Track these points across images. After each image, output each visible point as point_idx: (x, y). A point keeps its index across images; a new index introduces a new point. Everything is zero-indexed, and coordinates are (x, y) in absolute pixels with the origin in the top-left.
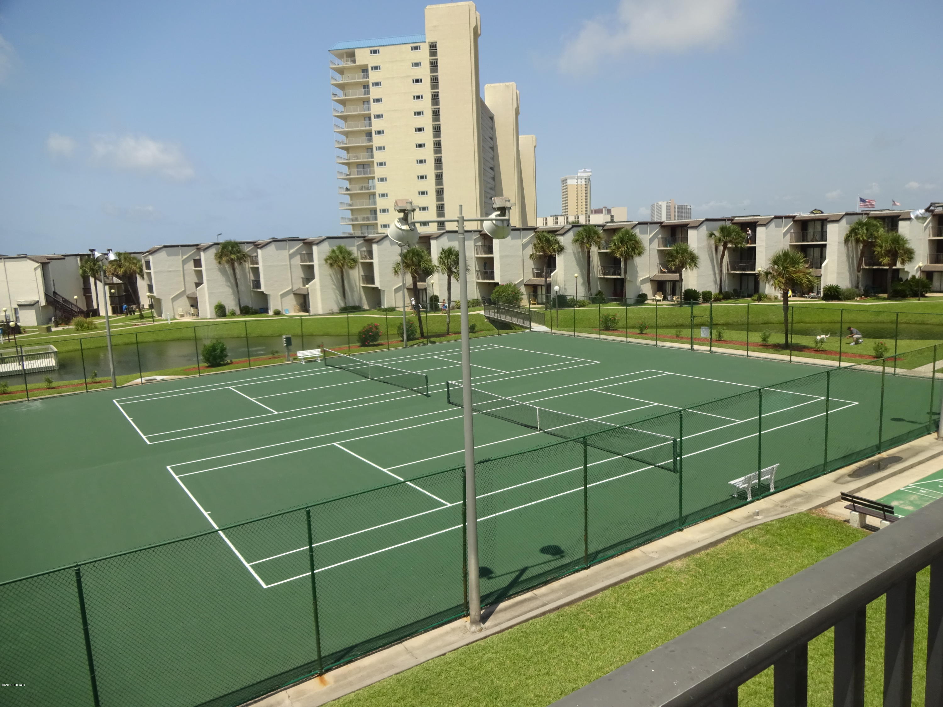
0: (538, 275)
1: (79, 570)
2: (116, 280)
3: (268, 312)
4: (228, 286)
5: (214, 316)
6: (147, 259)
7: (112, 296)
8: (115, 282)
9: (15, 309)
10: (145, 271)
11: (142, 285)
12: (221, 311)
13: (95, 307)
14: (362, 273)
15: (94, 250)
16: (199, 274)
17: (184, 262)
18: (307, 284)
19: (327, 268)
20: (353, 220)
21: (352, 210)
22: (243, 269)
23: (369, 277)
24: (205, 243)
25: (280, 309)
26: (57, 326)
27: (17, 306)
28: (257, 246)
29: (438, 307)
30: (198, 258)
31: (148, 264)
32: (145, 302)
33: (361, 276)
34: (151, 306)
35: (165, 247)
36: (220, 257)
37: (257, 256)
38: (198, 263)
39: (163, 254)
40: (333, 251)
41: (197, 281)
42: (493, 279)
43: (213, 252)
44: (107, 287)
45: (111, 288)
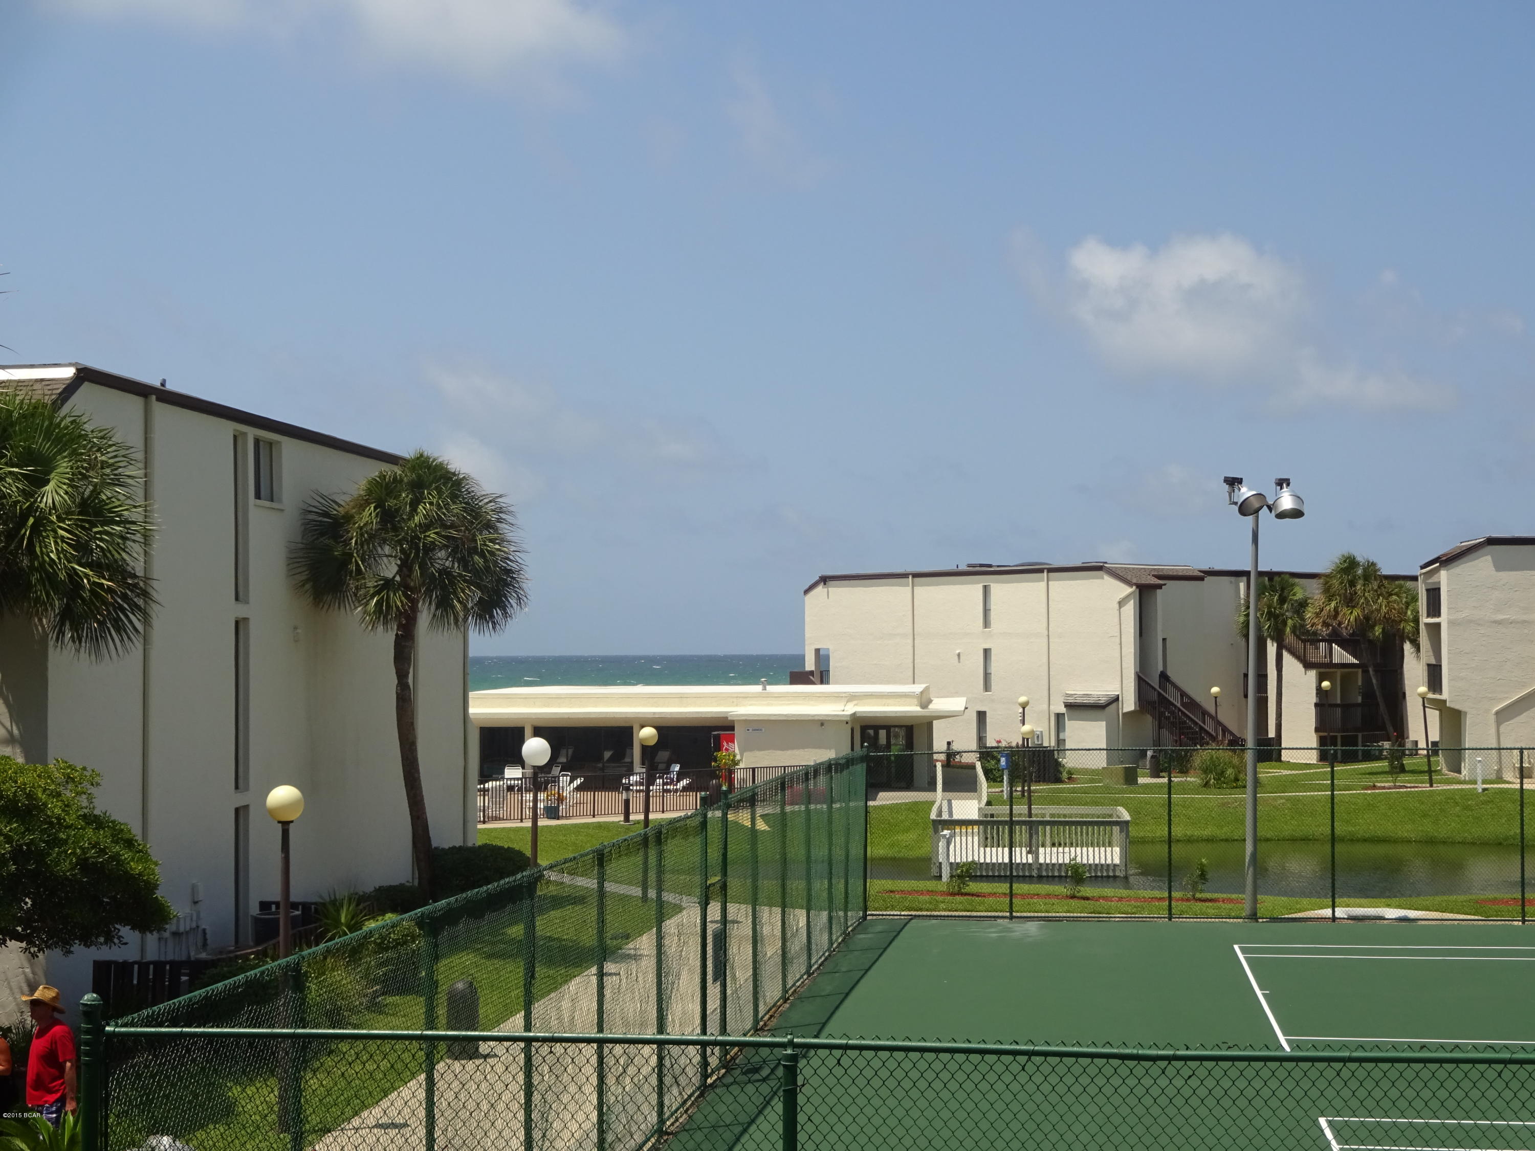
2: (1340, 655)
6: (1434, 579)
7: (1323, 703)
8: (1336, 660)
9: (1059, 717)
10: (1425, 620)
13: (1272, 734)
15: (1240, 481)
26: (1156, 772)
27: (1062, 709)
31: (1434, 594)
35: (1492, 541)
39: (1479, 567)
44: (1312, 674)
45: (1321, 678)
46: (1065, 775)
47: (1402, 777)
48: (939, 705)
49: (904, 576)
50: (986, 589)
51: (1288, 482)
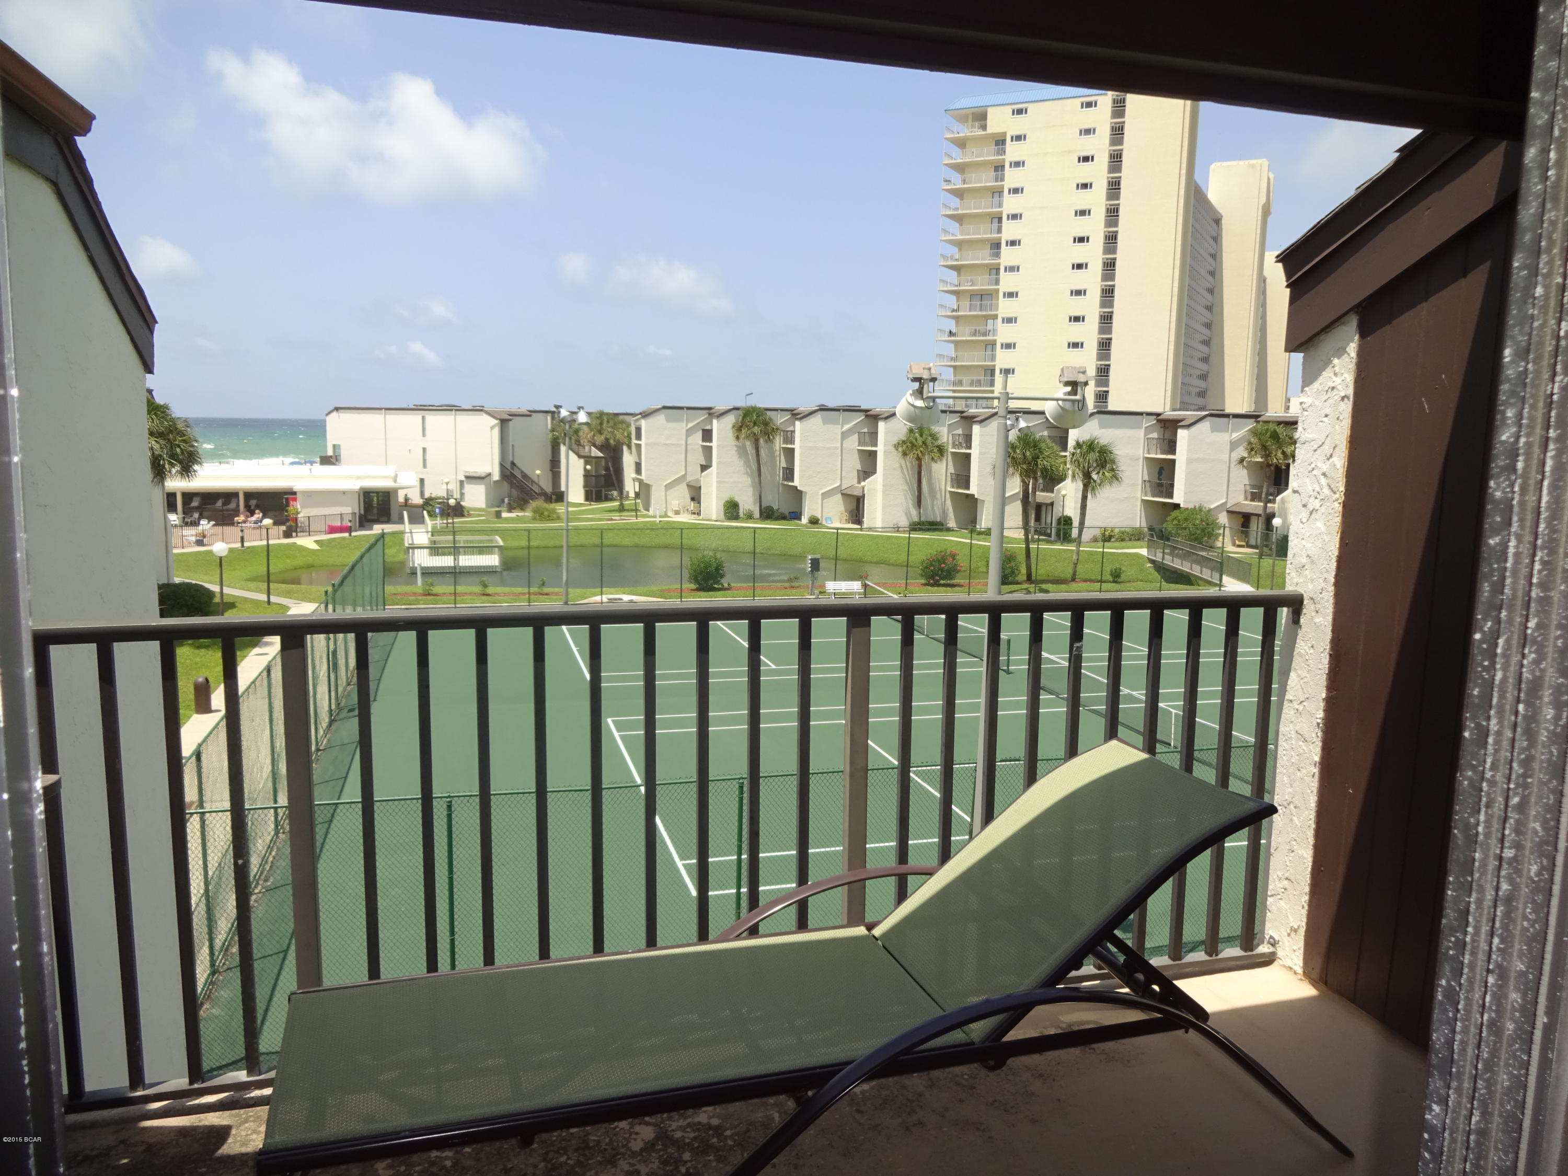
0: (1254, 497)
1: (451, 802)
2: (596, 452)
3: (800, 519)
4: (747, 474)
5: (722, 517)
6: (638, 423)
7: (587, 475)
8: (593, 455)
9: (462, 482)
10: (634, 441)
11: (628, 460)
12: (732, 510)
13: (563, 488)
14: (951, 470)
15: (561, 407)
16: (708, 451)
17: (689, 432)
18: (864, 480)
19: (896, 456)
20: (954, 384)
21: (955, 367)
22: (772, 451)
23: (963, 479)
24: (721, 407)
25: (819, 516)
26: (510, 511)
27: (463, 478)
28: (796, 415)
29: (1070, 535)
30: (708, 427)
31: (638, 430)
32: (630, 487)
33: (949, 475)
34: (637, 495)
35: (665, 408)
36: (738, 428)
37: (793, 432)
38: (707, 435)
39: (660, 419)
40: (911, 431)
41: (704, 463)
42: (1171, 497)
43: (730, 419)
44: (582, 461)
45: (586, 463)
46: (466, 513)
47: (625, 514)
48: (402, 481)
49: (381, 409)
50: (423, 418)
51: (583, 408)
